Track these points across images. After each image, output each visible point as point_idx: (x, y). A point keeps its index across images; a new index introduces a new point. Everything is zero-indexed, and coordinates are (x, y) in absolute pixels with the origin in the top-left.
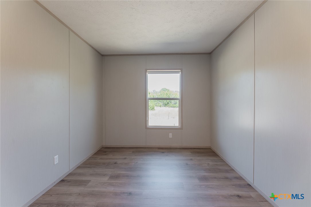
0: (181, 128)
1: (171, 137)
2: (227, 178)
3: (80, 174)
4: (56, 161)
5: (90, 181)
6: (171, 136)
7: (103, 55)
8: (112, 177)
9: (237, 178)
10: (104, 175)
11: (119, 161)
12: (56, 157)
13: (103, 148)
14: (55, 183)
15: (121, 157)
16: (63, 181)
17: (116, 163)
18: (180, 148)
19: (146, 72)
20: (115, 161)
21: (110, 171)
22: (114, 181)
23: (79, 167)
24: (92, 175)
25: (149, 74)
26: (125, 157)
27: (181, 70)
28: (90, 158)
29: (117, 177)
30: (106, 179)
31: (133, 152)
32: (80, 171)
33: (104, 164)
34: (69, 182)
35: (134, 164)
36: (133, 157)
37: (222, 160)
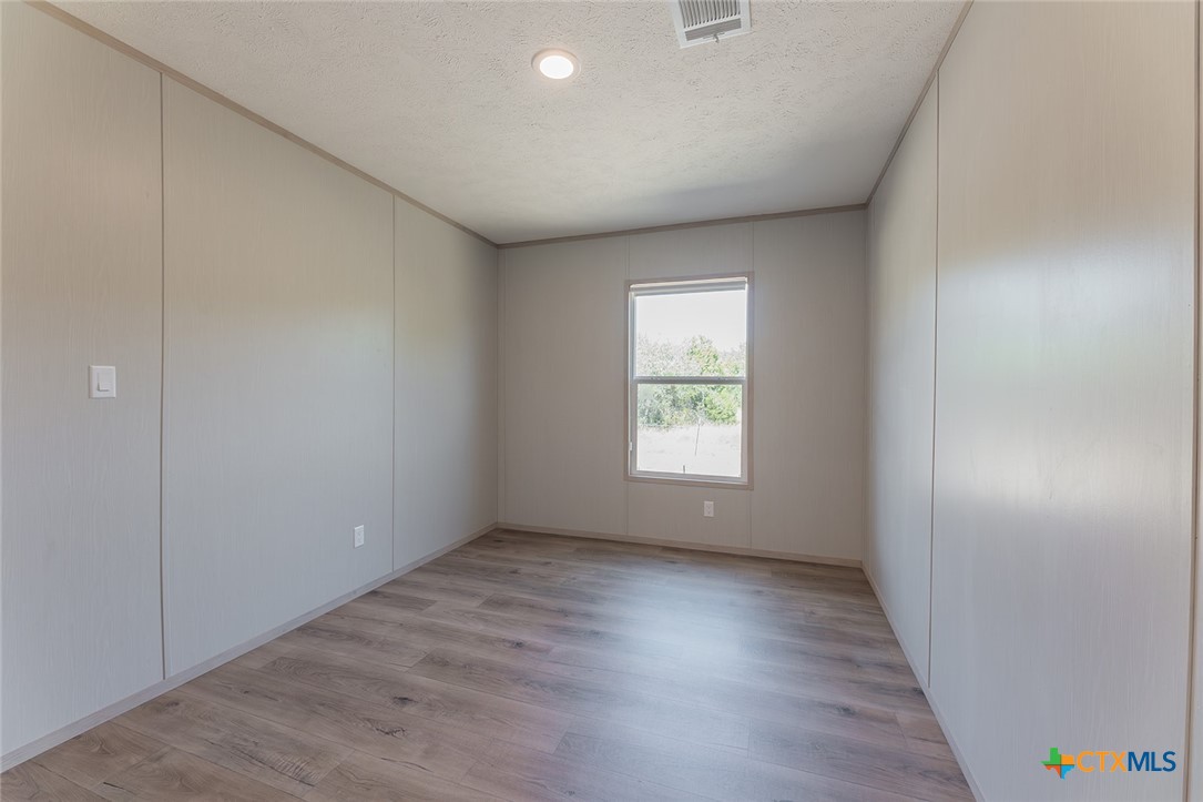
0: (749, 486)
1: (712, 515)
2: (848, 660)
3: (417, 586)
4: (360, 540)
5: (434, 602)
6: (709, 508)
7: (498, 246)
8: (492, 603)
9: (890, 667)
10: (473, 595)
11: (525, 569)
12: (359, 529)
13: (496, 529)
14: (355, 592)
15: (538, 559)
16: (374, 593)
17: (515, 572)
18: (743, 557)
19: (628, 289)
20: (515, 566)
21: (489, 589)
22: (491, 612)
23: (420, 570)
24: (443, 590)
25: (637, 295)
26: (548, 560)
27: (751, 276)
28: (455, 551)
29: (503, 604)
30: (473, 604)
31: (578, 550)
32: (420, 578)
33: (483, 569)
34: (385, 597)
35: (564, 579)
36: (570, 563)
37: (879, 611)
